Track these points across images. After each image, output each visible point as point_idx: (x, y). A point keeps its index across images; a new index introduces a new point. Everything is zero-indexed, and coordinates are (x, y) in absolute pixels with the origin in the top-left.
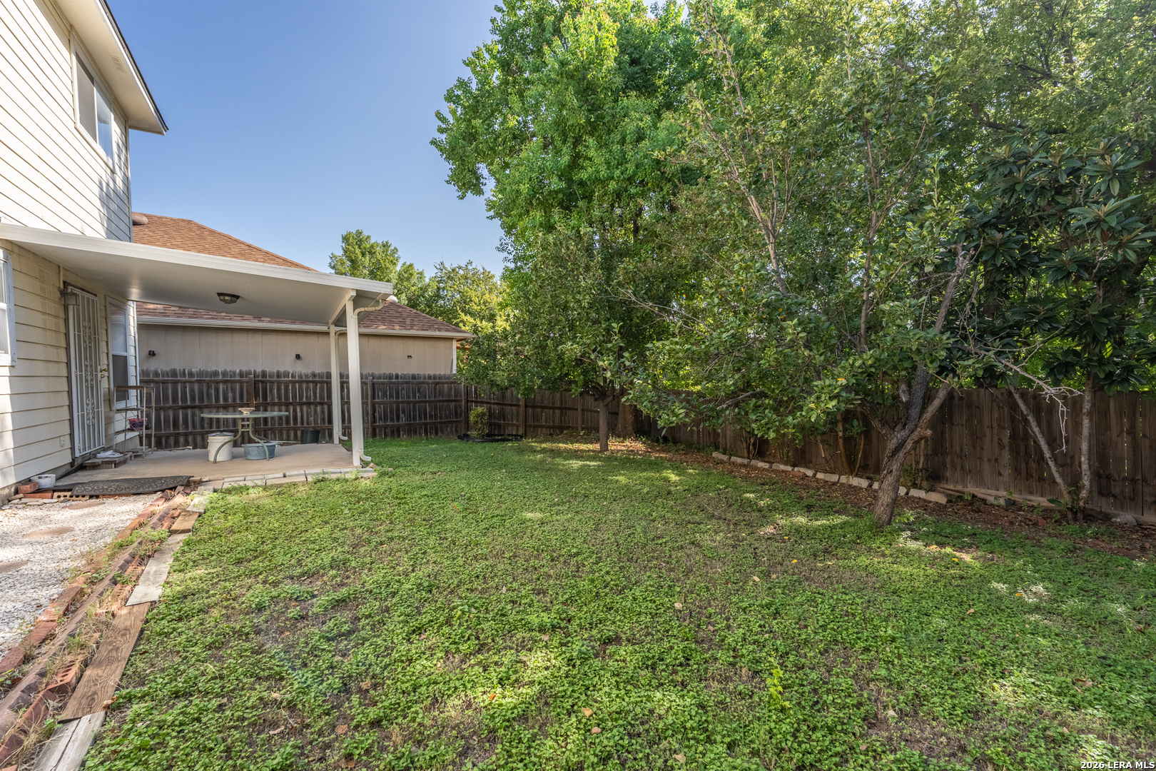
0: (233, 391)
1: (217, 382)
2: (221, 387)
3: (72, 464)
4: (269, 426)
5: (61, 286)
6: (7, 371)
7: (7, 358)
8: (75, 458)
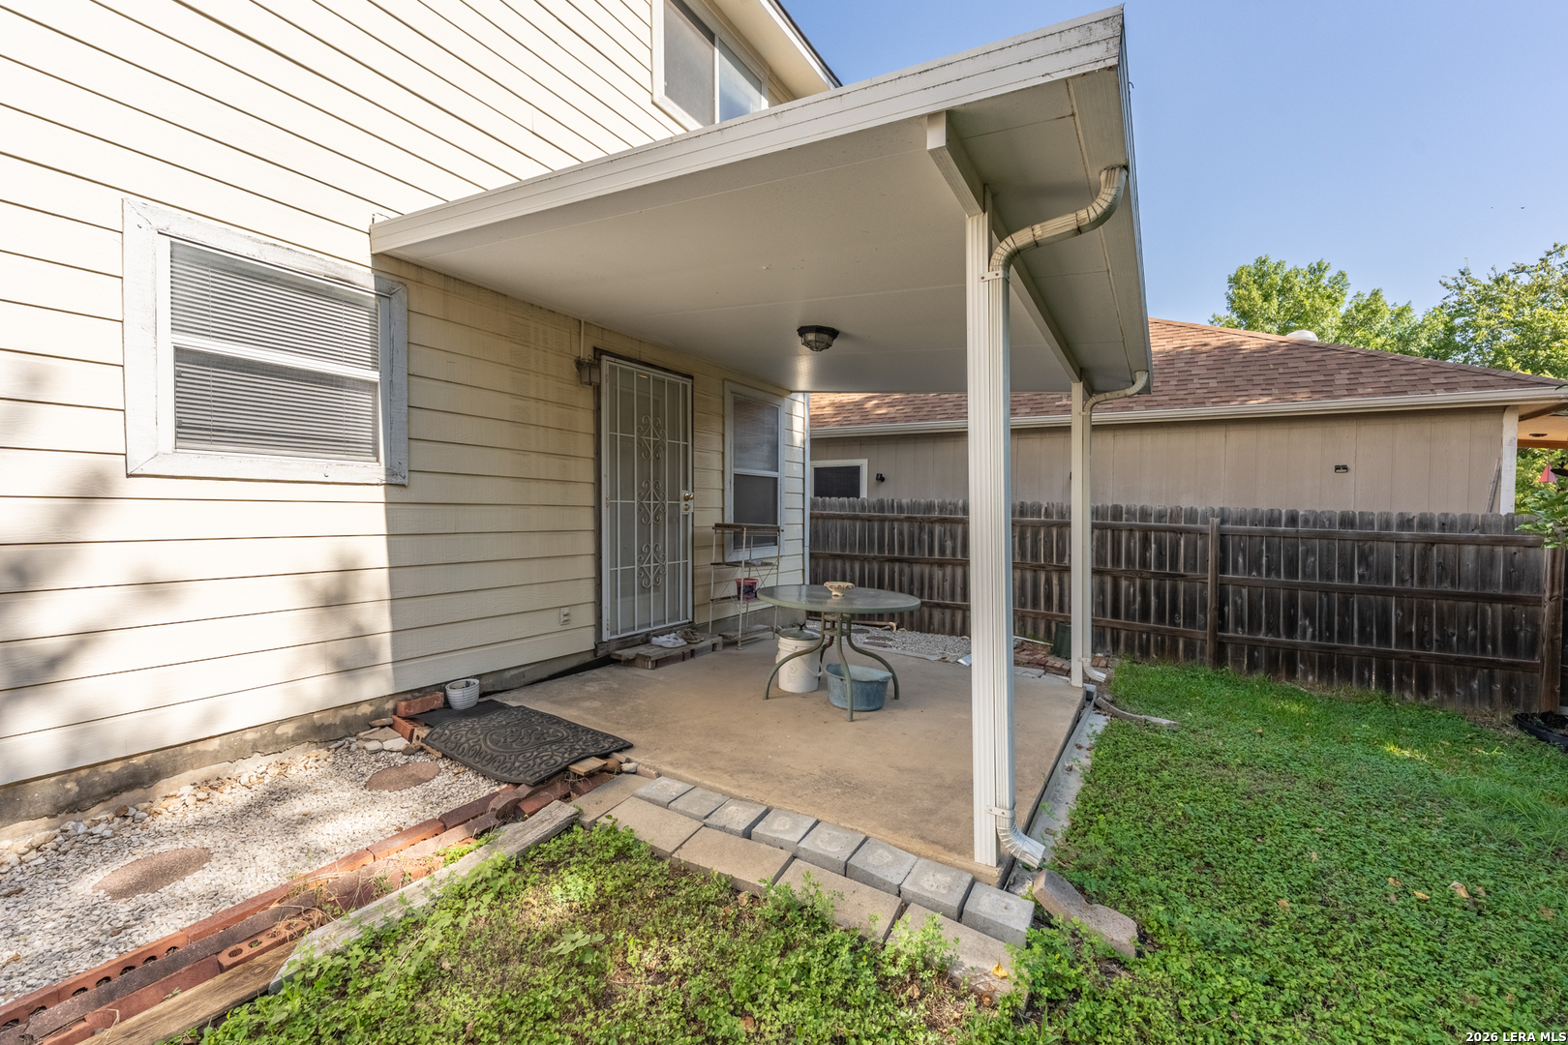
1: (932, 521)
2: (938, 528)
3: (595, 651)
5: (586, 354)
6: (379, 493)
7: (377, 471)
8: (599, 642)
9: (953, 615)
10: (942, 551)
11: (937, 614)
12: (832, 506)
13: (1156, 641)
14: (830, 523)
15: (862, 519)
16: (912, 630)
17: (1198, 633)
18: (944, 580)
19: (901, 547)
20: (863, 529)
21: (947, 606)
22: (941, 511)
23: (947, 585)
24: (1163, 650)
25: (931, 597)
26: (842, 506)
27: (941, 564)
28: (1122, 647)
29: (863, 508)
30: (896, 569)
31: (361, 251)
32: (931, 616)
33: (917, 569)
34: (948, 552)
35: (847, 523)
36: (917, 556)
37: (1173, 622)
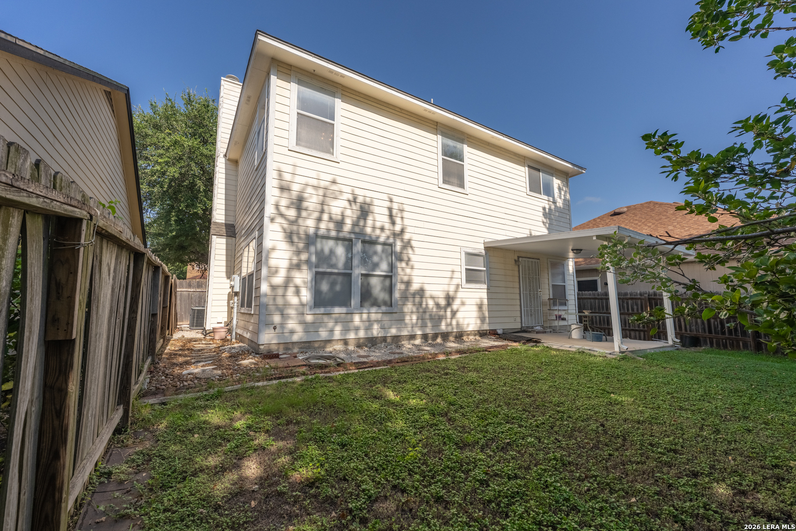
0: (637, 305)
1: (628, 299)
2: (630, 302)
3: (521, 329)
4: (661, 330)
5: (516, 258)
6: (486, 291)
7: (485, 286)
8: (522, 327)
9: (640, 334)
10: (633, 310)
12: (585, 295)
13: (730, 343)
14: (585, 301)
15: (598, 299)
17: (747, 339)
20: (599, 303)
21: (636, 330)
22: (631, 295)
24: (733, 346)
25: (629, 327)
26: (590, 295)
28: (715, 345)
29: (598, 295)
31: (482, 247)
34: (635, 310)
35: (592, 300)
37: (736, 335)
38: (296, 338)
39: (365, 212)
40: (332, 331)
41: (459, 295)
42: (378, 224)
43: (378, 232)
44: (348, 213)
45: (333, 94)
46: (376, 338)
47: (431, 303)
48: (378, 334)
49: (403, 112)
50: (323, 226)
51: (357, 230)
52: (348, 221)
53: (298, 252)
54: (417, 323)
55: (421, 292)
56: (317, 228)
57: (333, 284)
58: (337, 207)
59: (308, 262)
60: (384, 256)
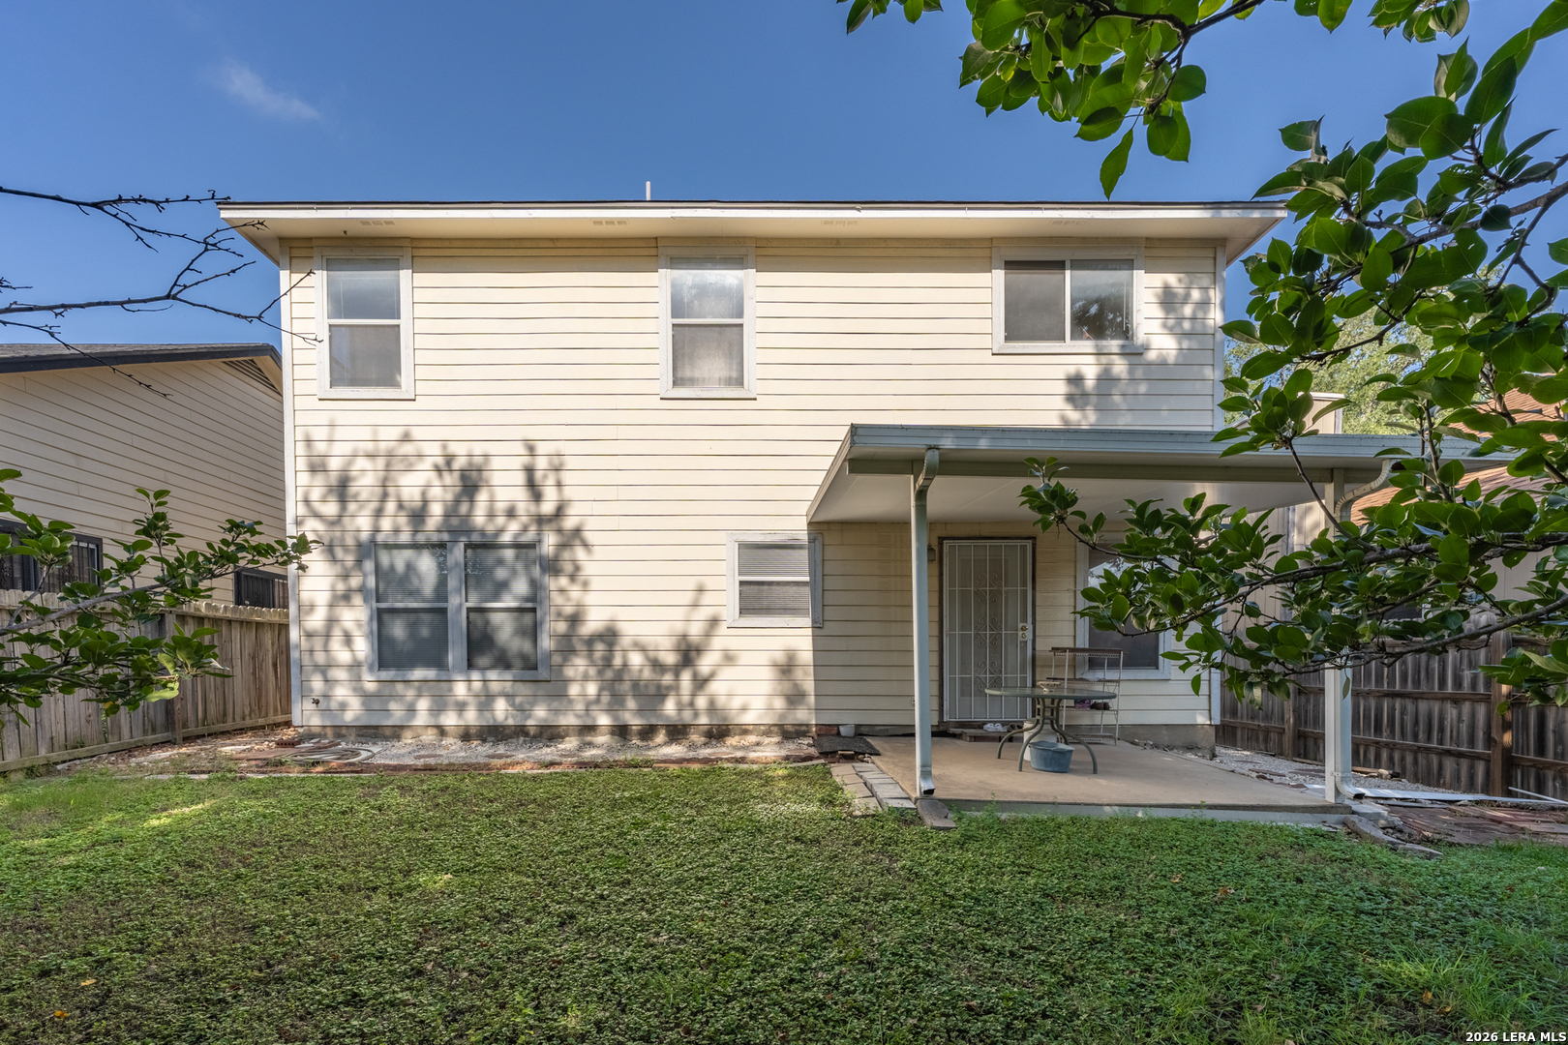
6: (809, 632)
7: (807, 621)
8: (941, 720)
9: (1472, 768)
10: (1458, 682)
11: (1449, 764)
16: (1417, 781)
18: (1460, 719)
19: (1404, 679)
21: (1460, 755)
23: (1464, 727)
25: (1441, 742)
27: (1456, 700)
30: (1397, 706)
31: (800, 524)
32: (1441, 767)
33: (1423, 706)
34: (1466, 683)
36: (1424, 688)
38: (349, 717)
39: (470, 483)
40: (412, 710)
41: (717, 643)
42: (501, 506)
43: (501, 521)
44: (436, 492)
45: (395, 264)
46: (504, 727)
47: (636, 659)
48: (506, 719)
49: (558, 245)
50: (386, 524)
51: (455, 521)
52: (436, 510)
53: (345, 576)
54: (598, 701)
55: (609, 636)
56: (376, 530)
57: (413, 627)
58: (411, 485)
59: (362, 589)
60: (519, 566)
